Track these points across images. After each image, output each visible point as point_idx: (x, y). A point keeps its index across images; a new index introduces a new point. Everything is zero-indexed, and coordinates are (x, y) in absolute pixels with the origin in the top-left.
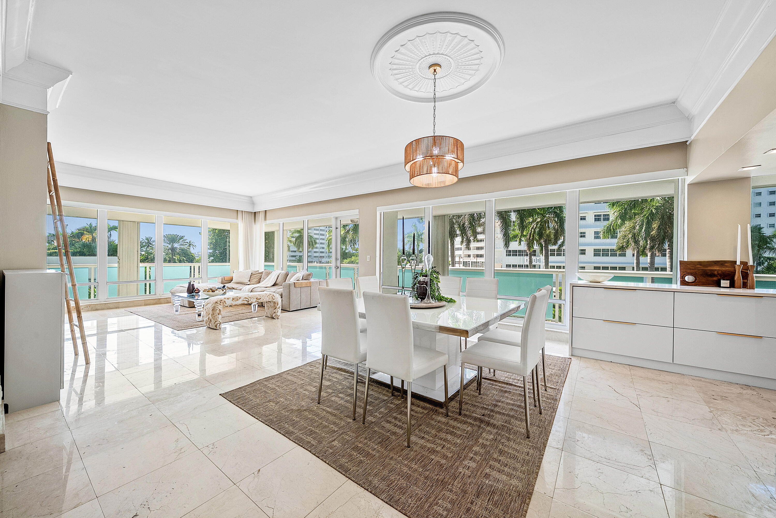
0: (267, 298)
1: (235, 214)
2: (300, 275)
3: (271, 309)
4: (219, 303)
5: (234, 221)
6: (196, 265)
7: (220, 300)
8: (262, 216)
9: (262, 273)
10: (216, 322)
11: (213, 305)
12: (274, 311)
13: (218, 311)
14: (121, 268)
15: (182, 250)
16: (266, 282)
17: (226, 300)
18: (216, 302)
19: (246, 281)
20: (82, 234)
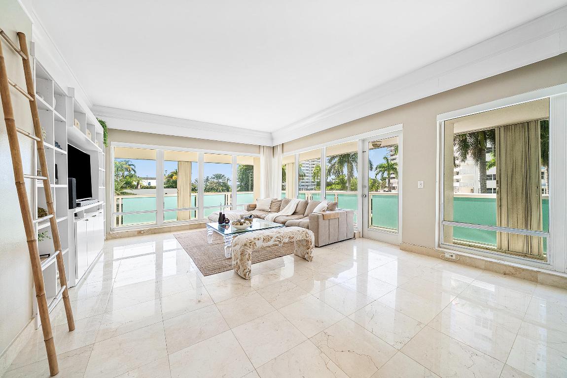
0: (301, 237)
1: (258, 149)
2: (324, 204)
3: (302, 248)
4: (248, 245)
5: (257, 155)
6: (229, 194)
7: (250, 241)
8: (279, 149)
9: (281, 201)
10: (245, 269)
11: (242, 248)
12: (307, 251)
13: (247, 256)
14: (179, 197)
15: (224, 183)
16: (286, 210)
17: (257, 242)
18: (245, 245)
19: (267, 208)
20: (173, 175)
